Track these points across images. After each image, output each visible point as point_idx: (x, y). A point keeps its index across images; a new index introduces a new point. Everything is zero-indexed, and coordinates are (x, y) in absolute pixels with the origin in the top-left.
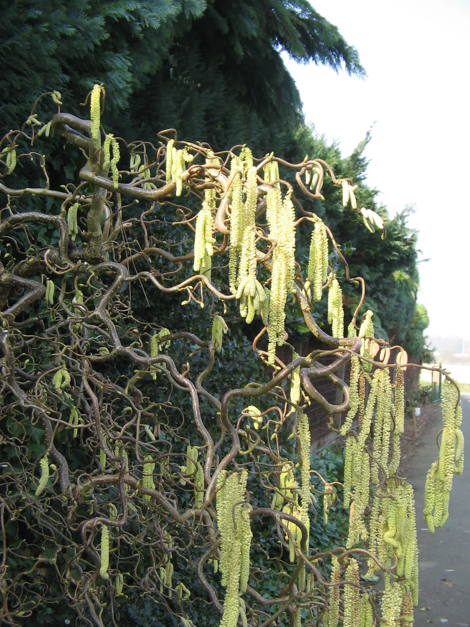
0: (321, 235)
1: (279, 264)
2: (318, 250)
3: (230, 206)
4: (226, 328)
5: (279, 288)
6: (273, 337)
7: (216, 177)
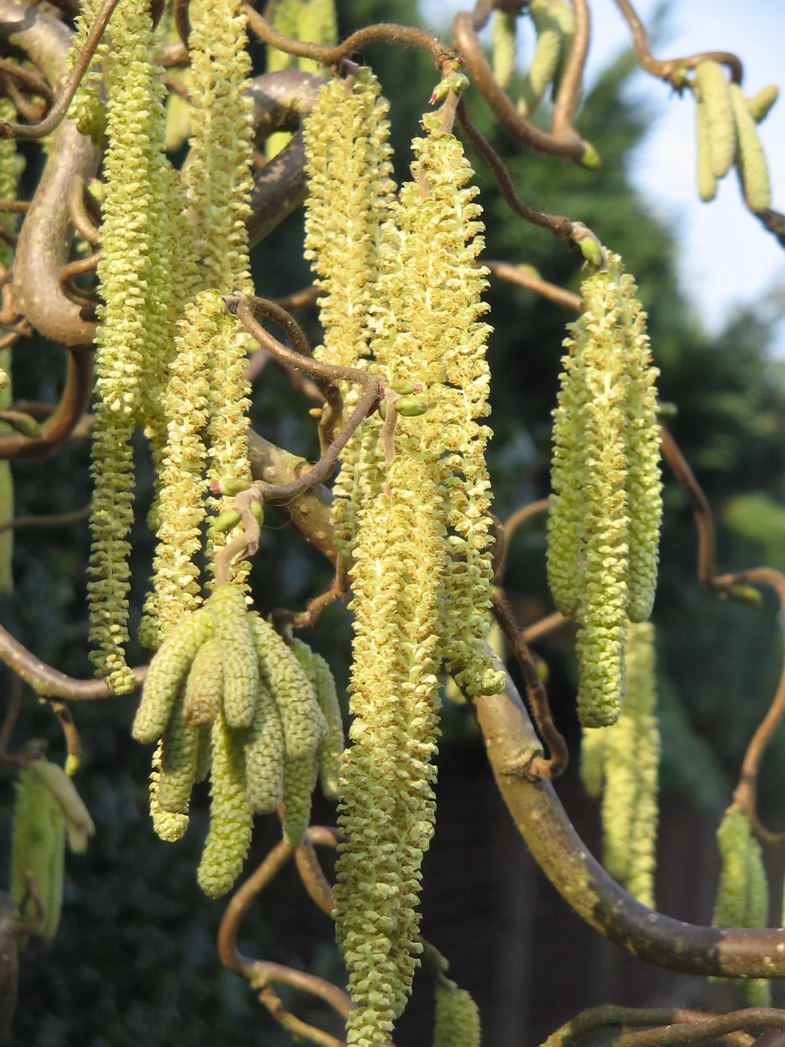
0: (618, 350)
1: (392, 514)
2: (606, 430)
3: (96, 188)
4: (79, 826)
5: (400, 668)
6: (374, 974)
7: (15, 28)
